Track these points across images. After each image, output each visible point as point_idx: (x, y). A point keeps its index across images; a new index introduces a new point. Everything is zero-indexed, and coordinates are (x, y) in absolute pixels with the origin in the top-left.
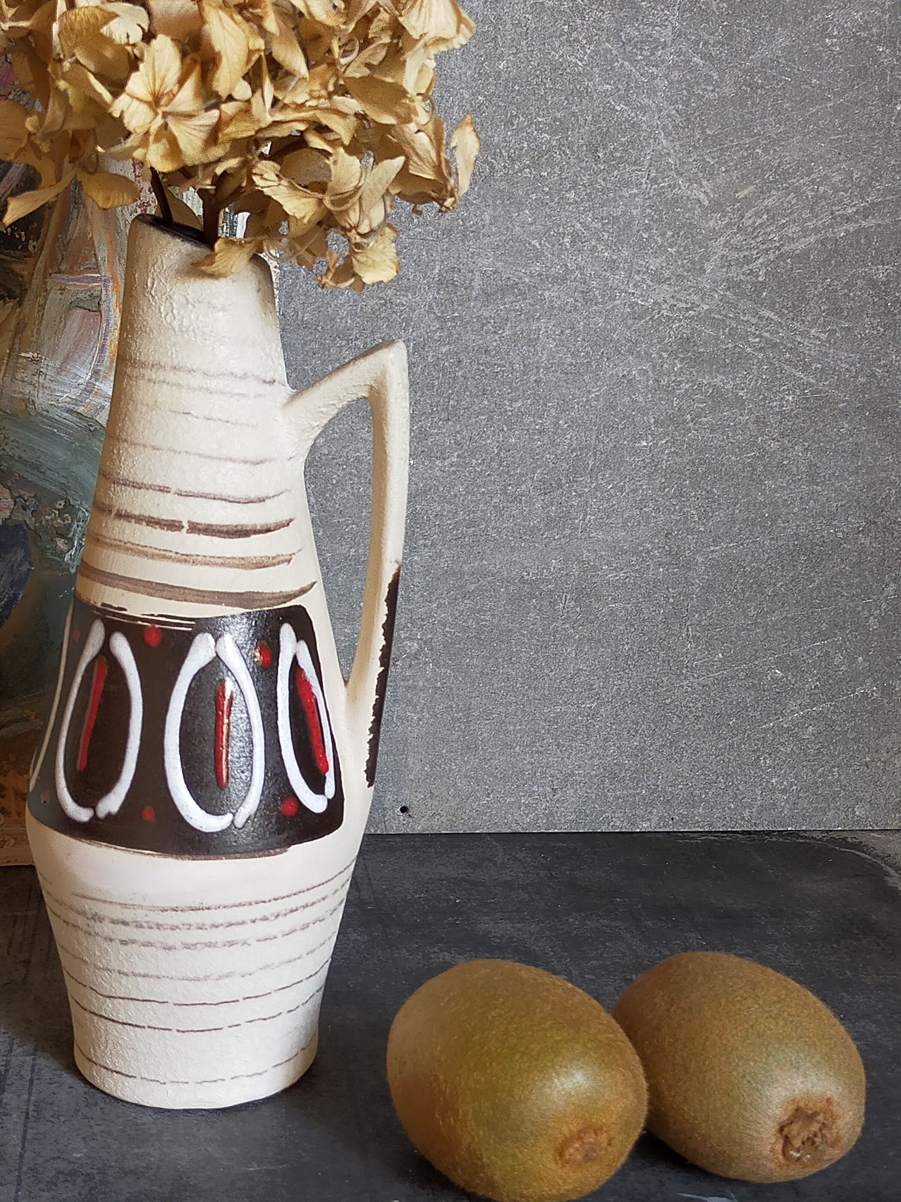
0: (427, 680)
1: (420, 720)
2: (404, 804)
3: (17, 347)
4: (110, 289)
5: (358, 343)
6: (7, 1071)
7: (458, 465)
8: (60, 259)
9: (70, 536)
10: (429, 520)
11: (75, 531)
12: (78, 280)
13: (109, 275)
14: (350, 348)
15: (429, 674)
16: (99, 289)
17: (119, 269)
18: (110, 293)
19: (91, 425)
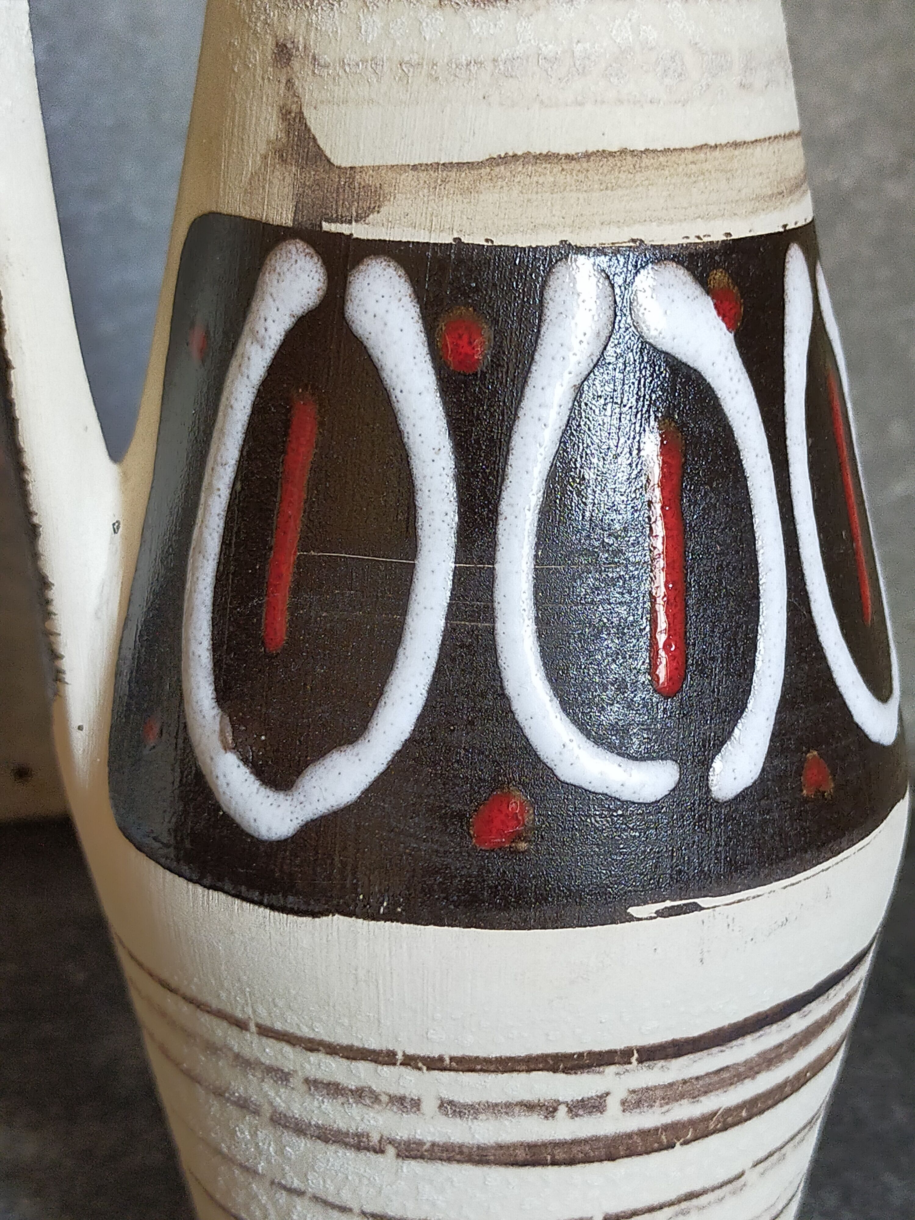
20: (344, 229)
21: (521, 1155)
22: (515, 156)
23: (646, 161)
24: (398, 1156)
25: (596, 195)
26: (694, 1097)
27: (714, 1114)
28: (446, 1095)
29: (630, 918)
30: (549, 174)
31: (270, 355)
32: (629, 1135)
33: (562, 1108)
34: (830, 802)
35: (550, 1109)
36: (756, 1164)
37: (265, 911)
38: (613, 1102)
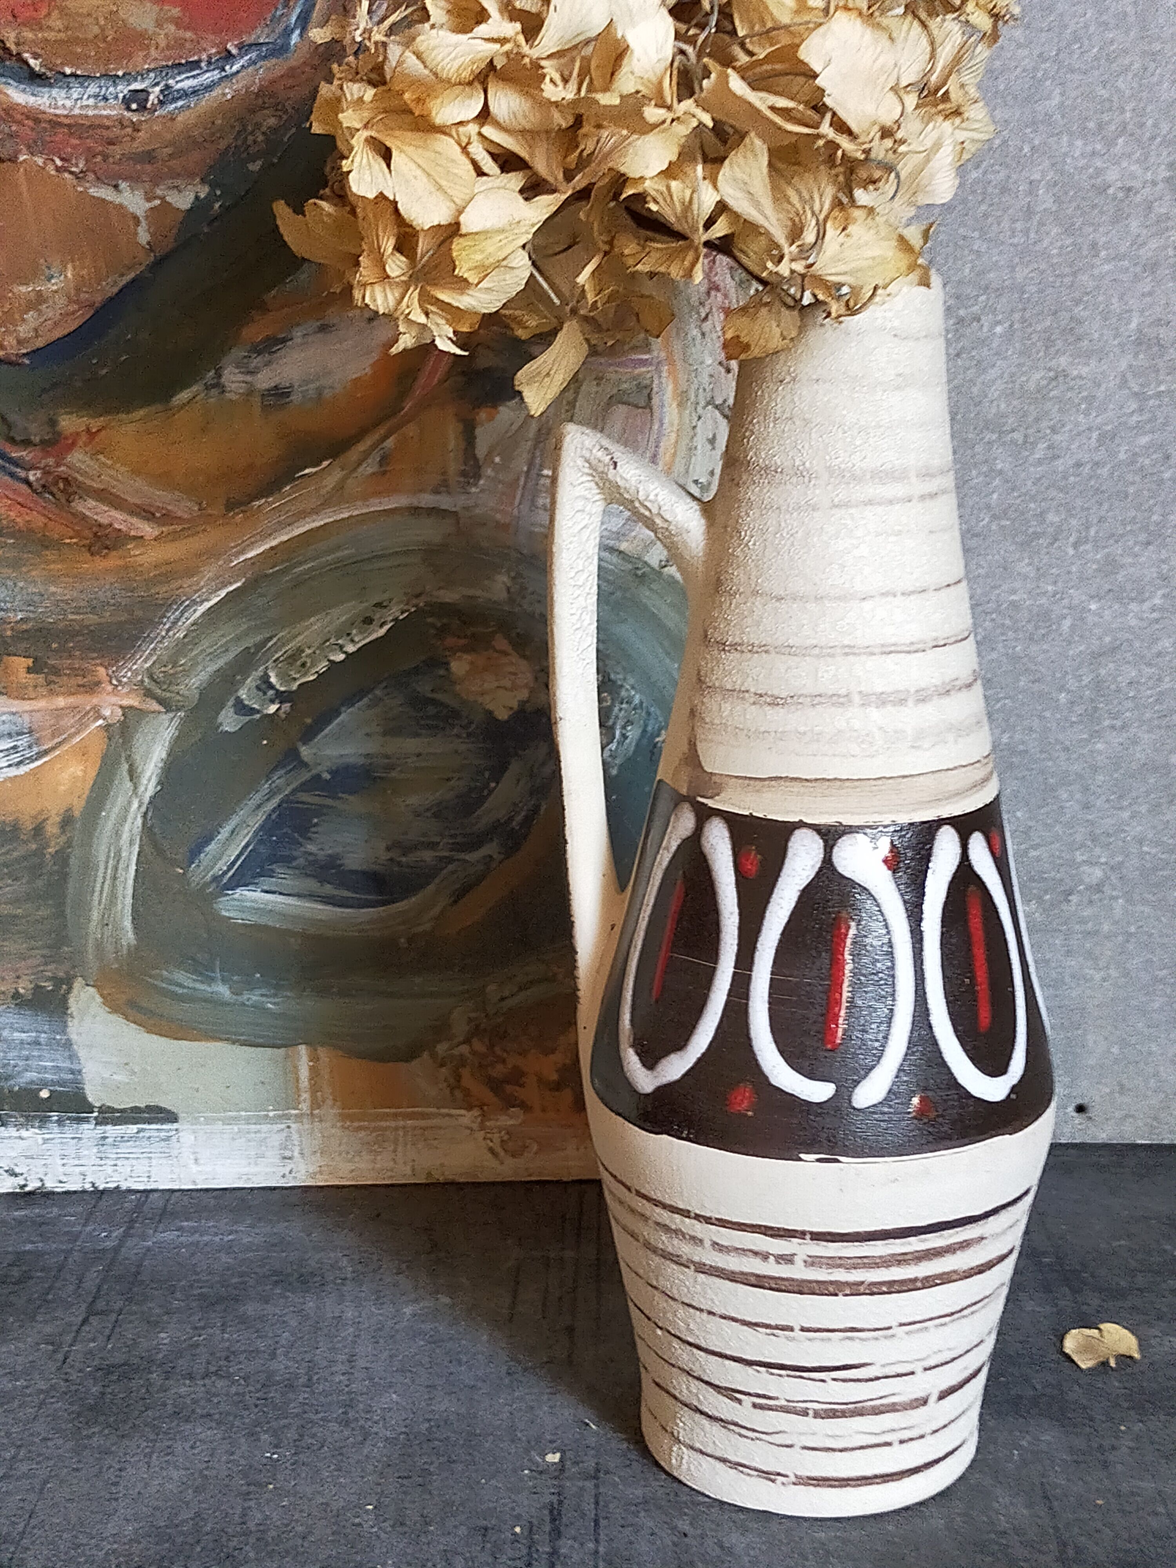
0: (1116, 923)
2: (1079, 1101)
3: (538, 461)
4: (664, 374)
5: (1015, 435)
6: (560, 1502)
7: (1162, 609)
9: (610, 723)
10: (1118, 690)
11: (617, 717)
12: (619, 365)
13: (663, 355)
14: (1004, 443)
15: (1118, 912)
16: (649, 375)
17: (677, 346)
18: (664, 380)
19: (637, 568)
20: (705, 801)
21: (753, 1280)
22: (781, 777)
23: (847, 784)
24: (695, 1271)
25: (819, 799)
26: (847, 1268)
27: (863, 1283)
28: (715, 1239)
29: (800, 1160)
30: (797, 787)
31: (670, 855)
32: (810, 1282)
33: (772, 1257)
34: (932, 1123)
35: (765, 1257)
36: (901, 1325)
37: (637, 1129)
38: (798, 1260)
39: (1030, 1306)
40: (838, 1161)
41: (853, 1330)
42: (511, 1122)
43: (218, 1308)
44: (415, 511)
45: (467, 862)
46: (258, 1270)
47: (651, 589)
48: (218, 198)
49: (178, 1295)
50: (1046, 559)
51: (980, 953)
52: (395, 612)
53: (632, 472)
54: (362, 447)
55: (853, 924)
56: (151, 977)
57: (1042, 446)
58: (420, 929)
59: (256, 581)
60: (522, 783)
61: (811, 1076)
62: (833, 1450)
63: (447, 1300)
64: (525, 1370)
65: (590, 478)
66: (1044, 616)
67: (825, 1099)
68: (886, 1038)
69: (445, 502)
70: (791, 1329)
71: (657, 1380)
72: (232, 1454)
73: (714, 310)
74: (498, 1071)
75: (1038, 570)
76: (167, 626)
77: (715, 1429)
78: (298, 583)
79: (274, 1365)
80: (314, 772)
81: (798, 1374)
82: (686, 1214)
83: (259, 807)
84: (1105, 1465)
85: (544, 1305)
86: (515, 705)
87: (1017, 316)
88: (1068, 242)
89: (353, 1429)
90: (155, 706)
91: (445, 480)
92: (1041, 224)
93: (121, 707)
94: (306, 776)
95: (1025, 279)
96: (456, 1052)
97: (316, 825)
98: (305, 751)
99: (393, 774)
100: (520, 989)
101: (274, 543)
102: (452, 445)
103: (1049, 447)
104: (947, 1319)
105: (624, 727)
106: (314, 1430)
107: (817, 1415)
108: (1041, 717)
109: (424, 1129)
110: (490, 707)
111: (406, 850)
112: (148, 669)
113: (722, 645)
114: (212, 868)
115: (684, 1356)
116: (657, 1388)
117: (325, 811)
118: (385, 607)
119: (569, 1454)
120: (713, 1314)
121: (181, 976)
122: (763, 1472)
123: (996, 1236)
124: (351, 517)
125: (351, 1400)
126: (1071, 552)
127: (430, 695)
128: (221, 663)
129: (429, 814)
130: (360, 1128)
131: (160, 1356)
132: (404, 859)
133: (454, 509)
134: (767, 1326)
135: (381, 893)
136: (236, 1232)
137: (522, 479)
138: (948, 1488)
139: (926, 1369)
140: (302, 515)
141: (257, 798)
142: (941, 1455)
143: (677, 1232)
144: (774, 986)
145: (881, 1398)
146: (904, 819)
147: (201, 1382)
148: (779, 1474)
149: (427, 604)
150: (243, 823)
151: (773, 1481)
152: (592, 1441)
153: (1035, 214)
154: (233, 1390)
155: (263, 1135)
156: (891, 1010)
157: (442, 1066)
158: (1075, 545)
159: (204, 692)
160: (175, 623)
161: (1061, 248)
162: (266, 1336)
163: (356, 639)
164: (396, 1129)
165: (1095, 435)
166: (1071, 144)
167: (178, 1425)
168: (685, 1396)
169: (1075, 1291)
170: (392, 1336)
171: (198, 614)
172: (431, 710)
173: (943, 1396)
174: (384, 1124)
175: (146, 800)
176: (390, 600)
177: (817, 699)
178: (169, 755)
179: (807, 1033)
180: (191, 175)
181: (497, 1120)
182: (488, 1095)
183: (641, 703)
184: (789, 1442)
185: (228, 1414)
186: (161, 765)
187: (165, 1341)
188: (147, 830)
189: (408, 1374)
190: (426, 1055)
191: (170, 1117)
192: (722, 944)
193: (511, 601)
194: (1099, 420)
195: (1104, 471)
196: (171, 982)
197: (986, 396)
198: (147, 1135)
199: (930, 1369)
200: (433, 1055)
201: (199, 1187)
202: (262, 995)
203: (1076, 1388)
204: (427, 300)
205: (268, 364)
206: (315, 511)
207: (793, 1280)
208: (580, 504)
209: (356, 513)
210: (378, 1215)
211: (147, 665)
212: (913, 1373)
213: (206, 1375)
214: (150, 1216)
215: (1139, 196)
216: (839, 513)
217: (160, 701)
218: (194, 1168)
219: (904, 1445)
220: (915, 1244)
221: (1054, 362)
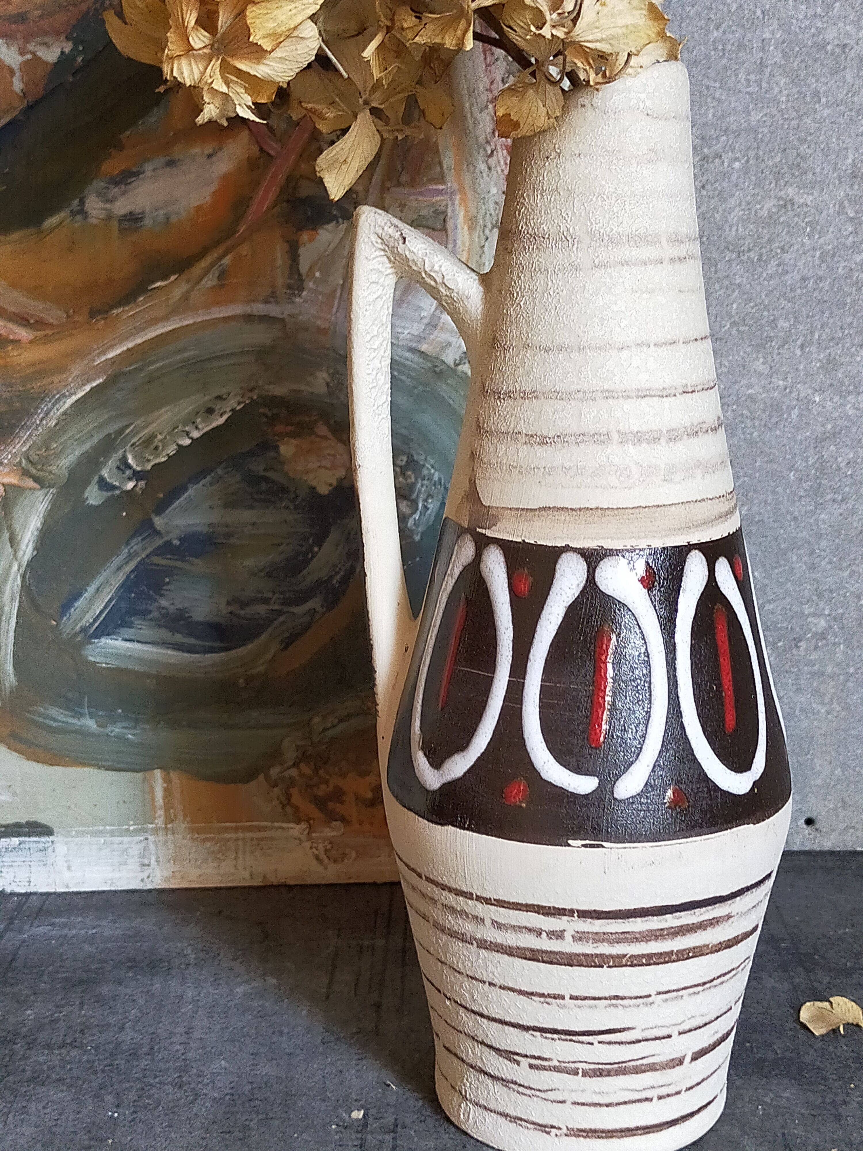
0: (838, 665)
1: (828, 713)
2: (809, 815)
4: (457, 202)
5: (752, 254)
8: (400, 170)
9: (414, 496)
10: (839, 469)
11: (420, 491)
12: (419, 194)
13: (455, 186)
14: (742, 261)
15: (840, 657)
16: (444, 203)
17: (467, 179)
18: (457, 207)
19: (436, 366)
20: (483, 531)
21: (528, 954)
22: (549, 508)
23: (608, 512)
24: (478, 947)
25: (583, 526)
26: (611, 943)
27: (624, 956)
28: (494, 918)
29: (569, 845)
30: (563, 516)
31: (454, 581)
32: (578, 955)
33: (544, 933)
34: (684, 812)
35: (538, 933)
36: (659, 993)
37: (425, 821)
38: (568, 935)
39: (770, 983)
40: (603, 847)
41: (616, 997)
42: (334, 833)
43: (79, 989)
44: (249, 318)
45: (293, 614)
46: (114, 958)
47: (447, 384)
48: (80, 53)
49: (45, 978)
50: (777, 358)
51: (725, 663)
52: (233, 403)
53: (419, 246)
54: (204, 263)
55: (614, 637)
56: (29, 712)
57: (774, 263)
58: (255, 671)
59: (115, 376)
60: (340, 548)
61: (578, 770)
62: (600, 1105)
63: (274, 981)
64: (337, 1039)
65: (383, 253)
66: (776, 407)
67: (590, 791)
68: (644, 736)
69: (273, 310)
70: (563, 998)
71: (447, 1045)
72: (78, 1113)
73: (498, 147)
74: (322, 790)
75: (771, 367)
76: (41, 416)
77: (498, 1088)
78: (150, 380)
79: (122, 1037)
80: (166, 539)
81: (569, 1037)
82: (469, 896)
83: (119, 569)
84: (838, 1118)
85: (356, 985)
86: (335, 483)
87: (752, 153)
88: (795, 90)
89: (185, 1091)
90: (30, 483)
91: (274, 292)
92: (772, 75)
93: (3, 485)
94: (159, 542)
95: (759, 121)
96: (286, 774)
97: (168, 583)
98: (158, 522)
99: (233, 540)
100: (340, 721)
101: (130, 345)
102: (279, 262)
103: (779, 265)
104: (700, 988)
105: (425, 500)
106: (152, 1092)
107: (585, 1074)
108: (774, 492)
109: (262, 839)
110: (314, 483)
111: (244, 605)
112: (26, 452)
113: (497, 394)
114: (81, 619)
115: (468, 1022)
116: (447, 1052)
117: (176, 571)
118: (225, 399)
119: (373, 1111)
120: (495, 985)
121: (54, 712)
122: (539, 1125)
123: (742, 914)
124: (194, 323)
125: (186, 1066)
126: (798, 352)
127: (262, 473)
128: (87, 446)
129: (262, 574)
130: (204, 840)
131: (24, 1030)
132: (242, 612)
133: (281, 317)
134: (542, 995)
135: (222, 641)
136: (100, 926)
137: (339, 291)
138: (701, 1139)
139: (680, 1033)
140: (154, 322)
141: (117, 561)
142: (695, 1108)
143: (462, 913)
144: (544, 691)
145: (642, 1058)
146: (658, 544)
147: (57, 1052)
148: (553, 1127)
149: (259, 396)
150: (107, 582)
151: (548, 1133)
152: (392, 1099)
153: (767, 67)
154: (85, 1058)
155: (125, 846)
156: (648, 713)
157: (276, 785)
158: (802, 347)
159: (72, 471)
160: (47, 414)
161: (788, 96)
162: (117, 1013)
163: (200, 426)
164: (237, 840)
165: (818, 254)
166: (795, 8)
167: (34, 1088)
168: (470, 1058)
169: (807, 971)
170: (225, 1012)
171: (67, 405)
172: (264, 486)
173: (696, 1057)
174: (227, 836)
175: (25, 563)
176: (229, 394)
177: (581, 438)
178: (43, 524)
179: (573, 733)
180: (58, 34)
181: (321, 832)
182: (315, 812)
183: (440, 479)
184: (562, 1099)
185: (79, 1078)
186: (36, 533)
187: (31, 1017)
188: (25, 588)
189: (237, 1044)
190: (261, 777)
191: (44, 831)
192: (499, 656)
193: (330, 394)
194: (821, 241)
195: (826, 285)
196: (47, 717)
197: (727, 221)
198: (27, 846)
199: (685, 1032)
200: (267, 777)
201: (71, 890)
202: (123, 728)
203: (812, 1052)
204: (227, 69)
205: (124, 193)
206: (166, 318)
207: (563, 953)
208: (374, 277)
209: (199, 320)
210: (220, 913)
211: (24, 449)
212: (669, 1036)
213: (63, 1046)
214: (28, 913)
215: (853, 51)
216: (598, 273)
217: (36, 479)
218: (67, 874)
219: (662, 1101)
220: (670, 921)
221: (783, 192)
